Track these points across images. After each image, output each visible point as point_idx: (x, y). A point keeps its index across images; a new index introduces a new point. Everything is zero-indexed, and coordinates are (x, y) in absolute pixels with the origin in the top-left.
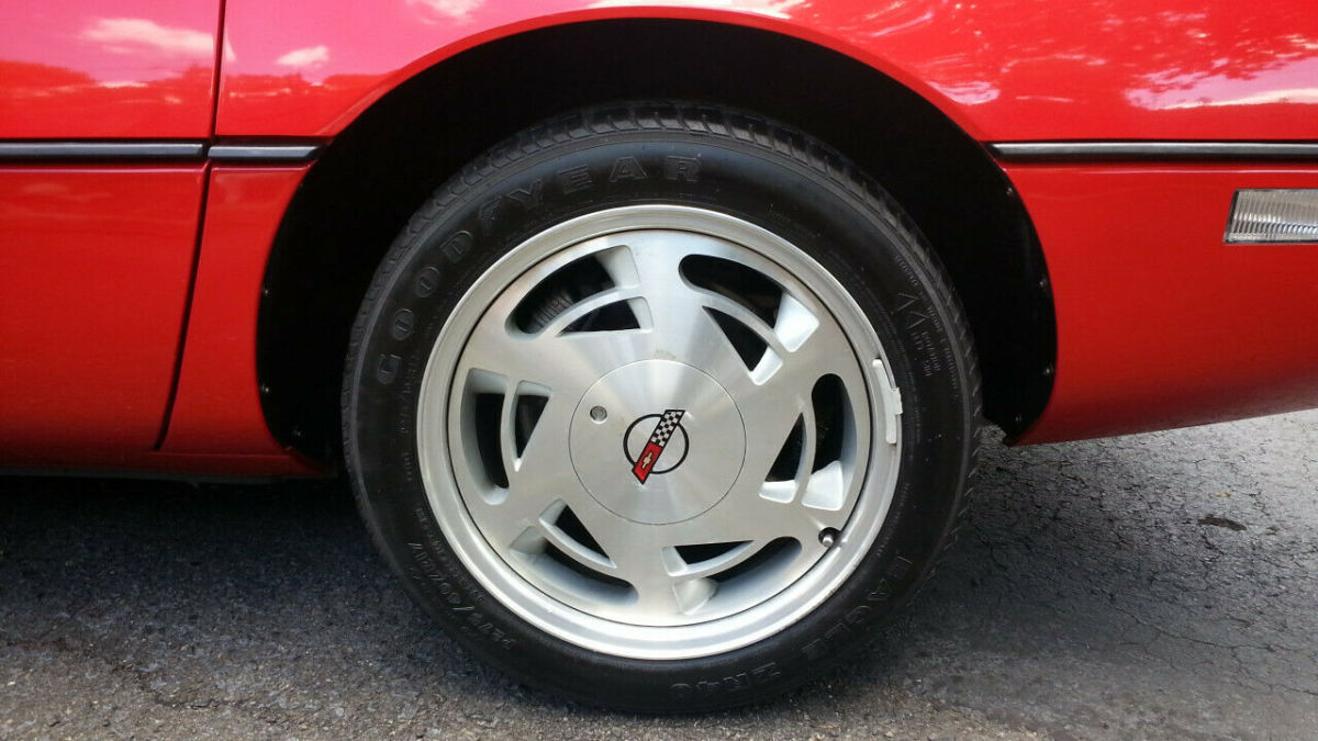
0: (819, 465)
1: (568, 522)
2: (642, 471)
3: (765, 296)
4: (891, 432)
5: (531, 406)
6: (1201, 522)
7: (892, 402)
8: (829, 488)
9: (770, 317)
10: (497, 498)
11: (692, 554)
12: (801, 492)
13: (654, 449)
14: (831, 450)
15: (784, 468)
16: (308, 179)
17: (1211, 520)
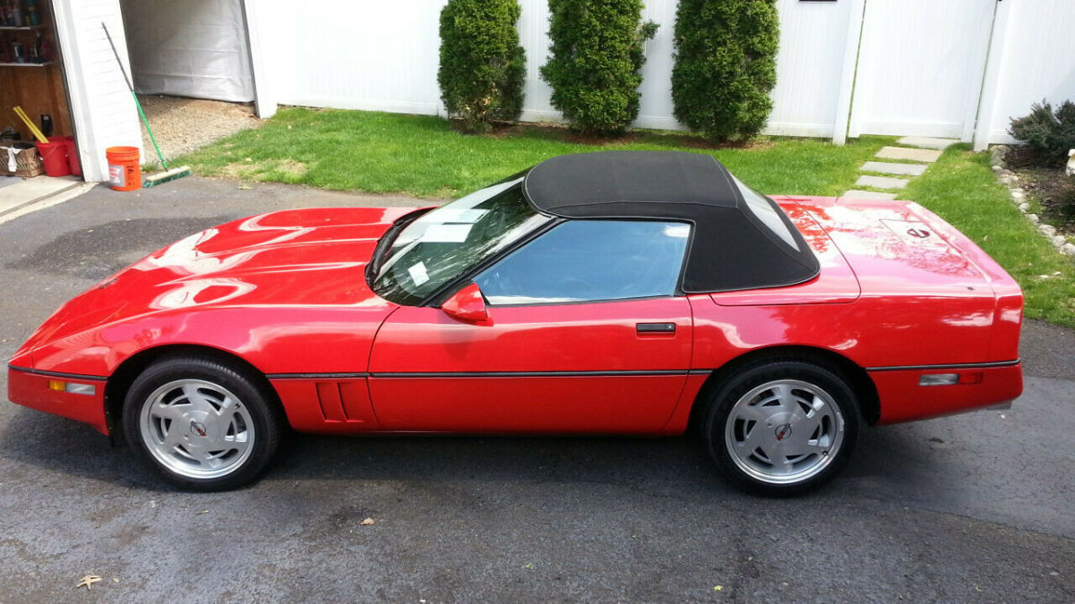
0: (823, 434)
1: (759, 451)
2: (779, 438)
3: (810, 398)
4: (842, 429)
5: (752, 423)
6: (930, 440)
7: (842, 422)
8: (825, 441)
9: (811, 402)
10: (741, 444)
11: (790, 458)
12: (819, 442)
13: (782, 433)
14: (825, 432)
15: (814, 437)
16: (709, 377)
17: (935, 440)
